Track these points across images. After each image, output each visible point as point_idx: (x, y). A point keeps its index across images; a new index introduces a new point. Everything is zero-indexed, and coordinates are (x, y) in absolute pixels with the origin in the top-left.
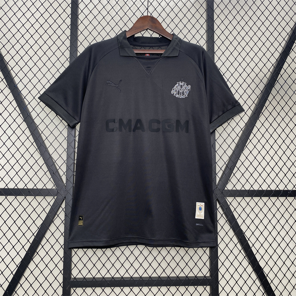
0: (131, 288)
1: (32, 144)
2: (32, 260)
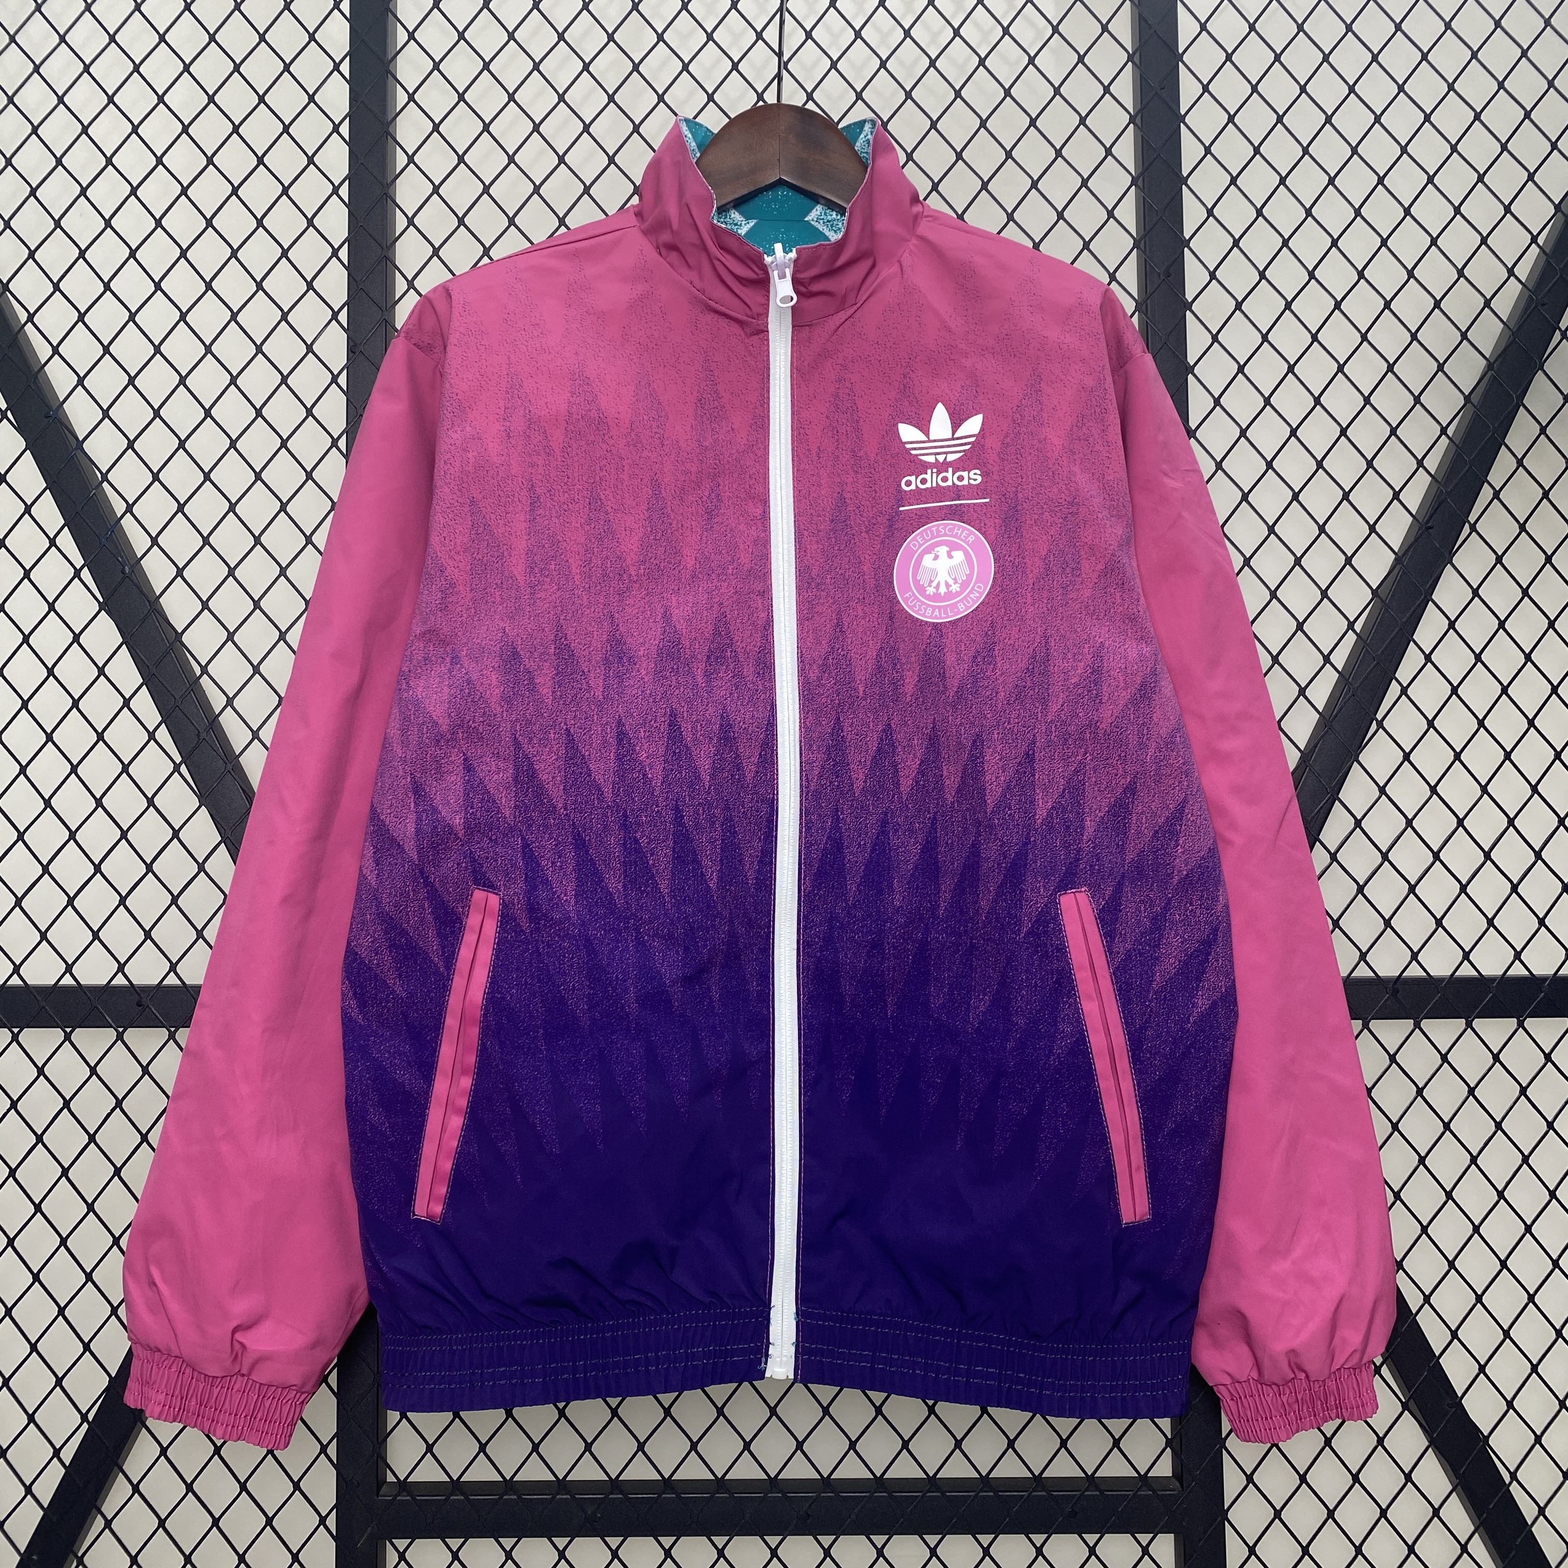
0: (720, 1541)
1: (152, 736)
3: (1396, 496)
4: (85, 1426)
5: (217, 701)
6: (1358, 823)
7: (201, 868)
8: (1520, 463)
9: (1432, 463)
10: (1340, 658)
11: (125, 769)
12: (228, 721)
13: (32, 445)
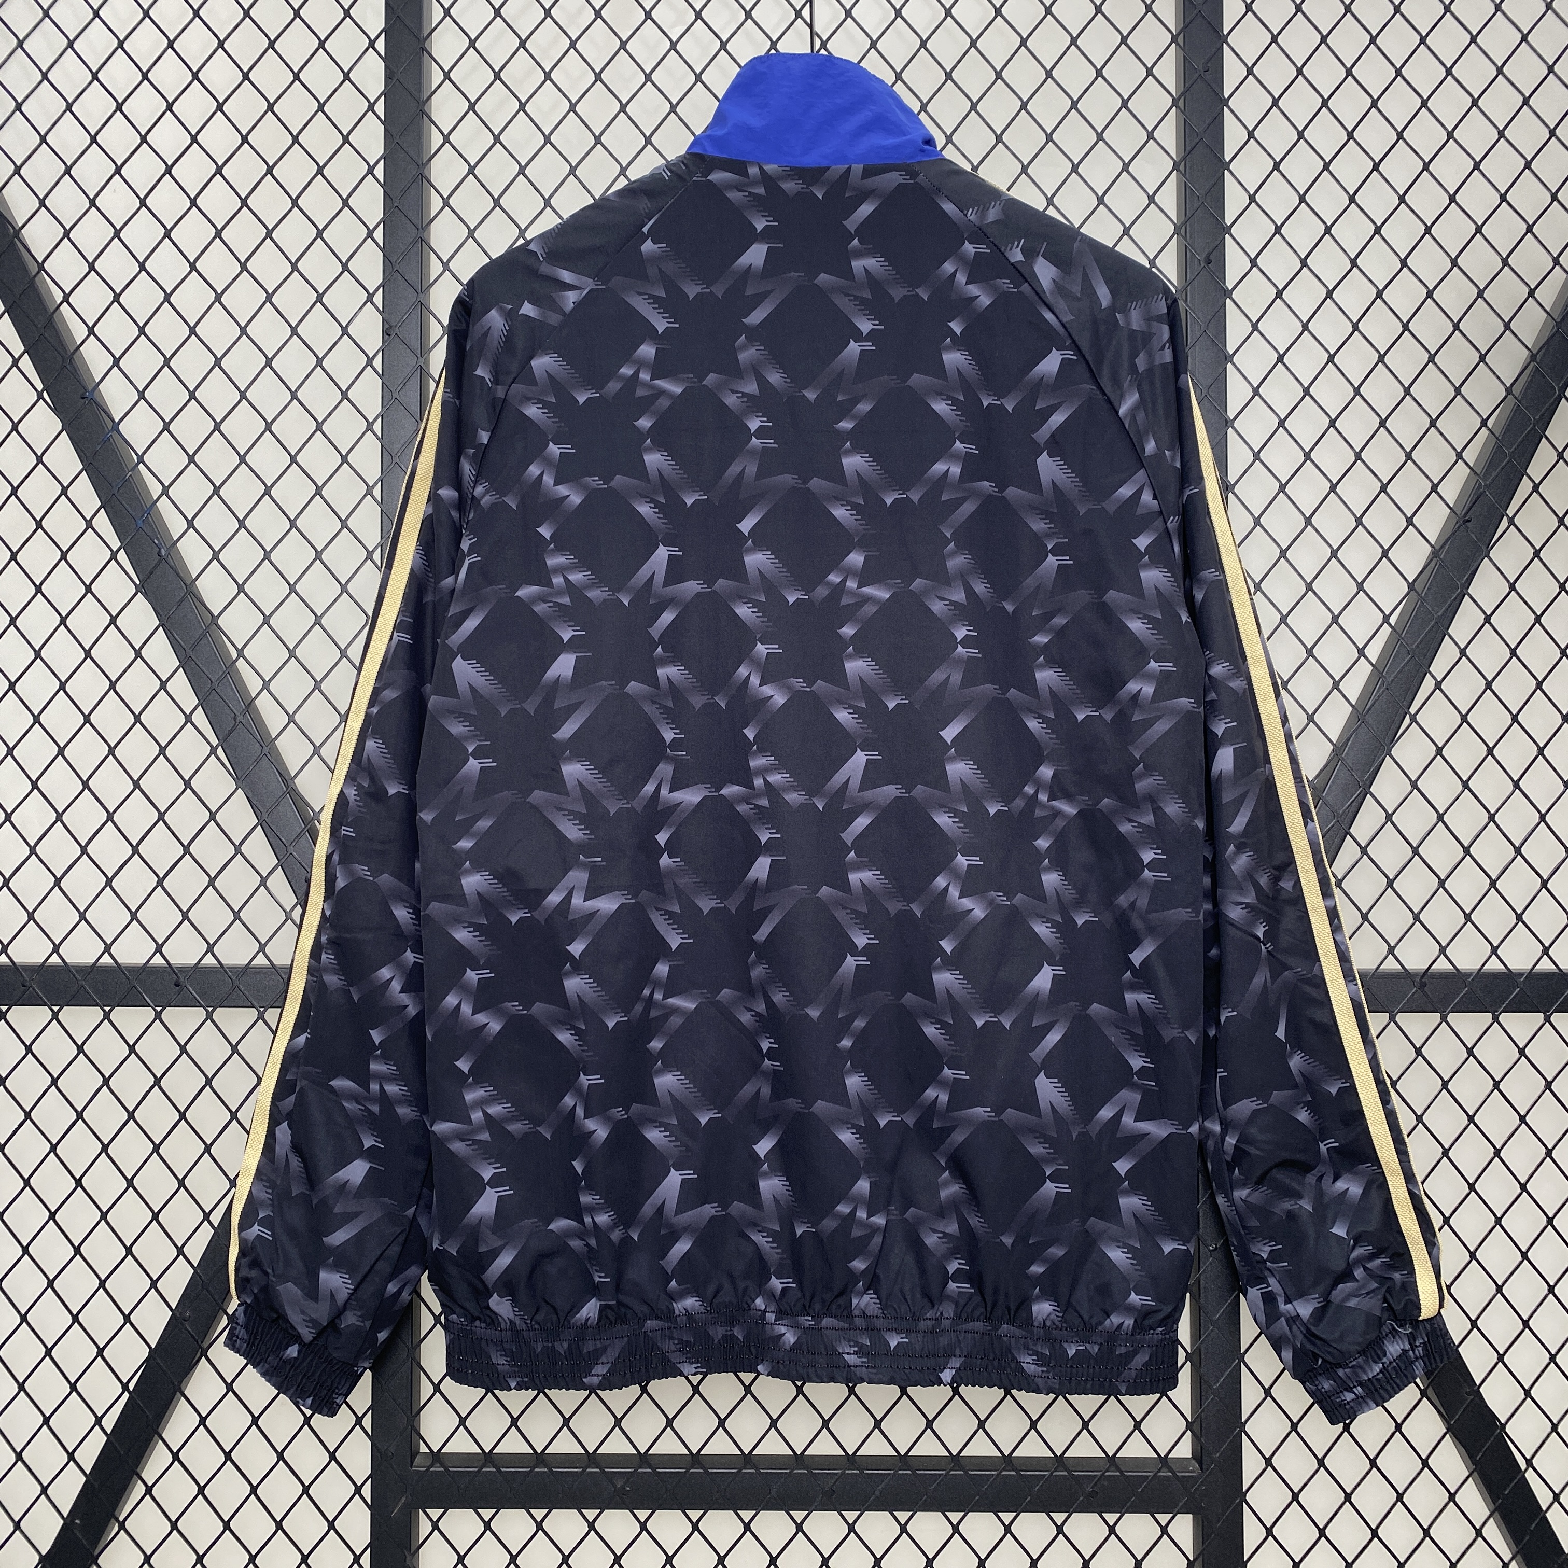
0: (746, 1515)
1: (188, 719)
2: (204, 1354)
3: (1434, 488)
4: (126, 1395)
5: (253, 684)
6: (1389, 817)
7: (238, 850)
8: (1561, 455)
9: (1470, 456)
10: (1374, 652)
11: (162, 751)
12: (264, 704)
13: (67, 427)
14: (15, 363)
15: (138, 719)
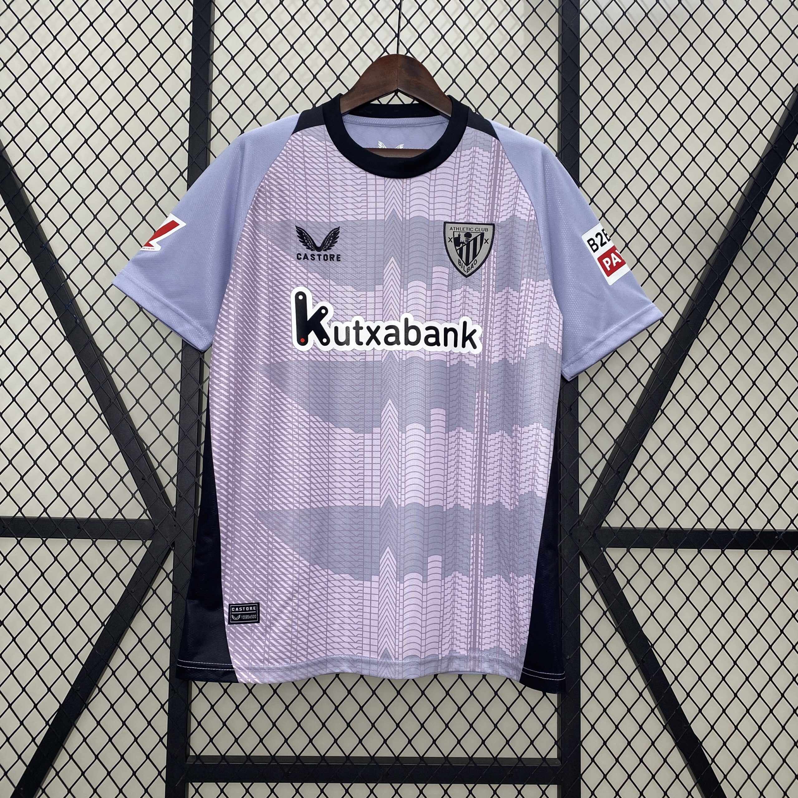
1: (88, 401)
2: (87, 707)
3: (673, 306)
4: (48, 727)
5: (119, 385)
6: (651, 457)
7: (110, 464)
8: (730, 292)
9: (690, 291)
10: (645, 381)
11: (75, 416)
12: (125, 395)
13: (34, 260)
14: (9, 229)
15: (63, 400)
